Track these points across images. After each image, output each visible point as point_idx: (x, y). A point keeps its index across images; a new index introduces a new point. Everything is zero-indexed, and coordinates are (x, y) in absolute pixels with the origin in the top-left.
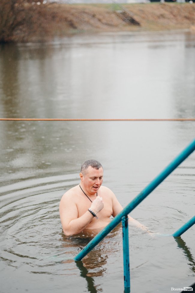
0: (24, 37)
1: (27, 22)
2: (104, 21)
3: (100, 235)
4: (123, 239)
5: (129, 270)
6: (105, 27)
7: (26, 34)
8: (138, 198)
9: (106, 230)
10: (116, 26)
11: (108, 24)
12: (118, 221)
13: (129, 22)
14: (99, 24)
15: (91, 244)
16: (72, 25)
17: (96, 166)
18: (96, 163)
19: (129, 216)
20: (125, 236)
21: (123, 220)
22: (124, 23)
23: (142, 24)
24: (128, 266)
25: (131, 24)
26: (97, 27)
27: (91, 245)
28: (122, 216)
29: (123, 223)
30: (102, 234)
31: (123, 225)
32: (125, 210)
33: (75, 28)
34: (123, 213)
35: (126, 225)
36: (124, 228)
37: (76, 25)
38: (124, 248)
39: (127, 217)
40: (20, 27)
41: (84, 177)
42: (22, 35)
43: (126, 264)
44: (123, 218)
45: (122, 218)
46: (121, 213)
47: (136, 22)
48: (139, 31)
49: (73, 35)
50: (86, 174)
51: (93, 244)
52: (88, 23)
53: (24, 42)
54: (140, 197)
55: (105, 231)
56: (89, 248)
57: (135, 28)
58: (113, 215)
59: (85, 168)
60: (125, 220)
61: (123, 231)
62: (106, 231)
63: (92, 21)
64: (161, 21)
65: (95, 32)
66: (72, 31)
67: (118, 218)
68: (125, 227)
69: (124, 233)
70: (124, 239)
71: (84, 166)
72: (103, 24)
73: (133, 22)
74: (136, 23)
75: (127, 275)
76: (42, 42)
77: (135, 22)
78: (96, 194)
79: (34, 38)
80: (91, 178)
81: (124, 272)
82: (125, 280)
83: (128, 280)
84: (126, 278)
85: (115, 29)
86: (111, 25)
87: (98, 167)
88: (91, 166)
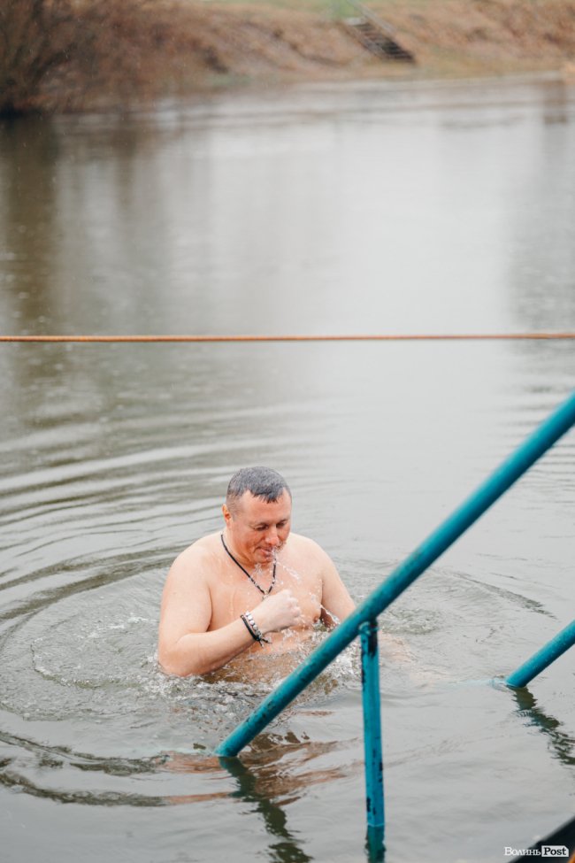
0: (69, 100)
1: (82, 54)
2: (308, 50)
3: (296, 676)
5: (381, 780)
6: (312, 67)
7: (79, 89)
8: (407, 567)
9: (312, 663)
10: (344, 64)
11: (316, 59)
12: (348, 636)
13: (382, 51)
14: (292, 58)
15: (269, 705)
16: (213, 62)
17: (268, 492)
18: (268, 484)
20: (369, 677)
21: (363, 632)
22: (366, 55)
23: (419, 57)
24: (377, 768)
25: (388, 58)
26: (288, 68)
27: (270, 708)
28: (360, 623)
29: (363, 642)
30: (300, 675)
32: (369, 603)
33: (221, 69)
34: (362, 612)
35: (371, 648)
36: (366, 657)
37: (227, 62)
38: (365, 714)
39: (373, 625)
40: (61, 69)
41: (234, 520)
42: (68, 91)
43: (374, 764)
44: (364, 628)
45: (361, 627)
46: (357, 613)
47: (403, 52)
48: (410, 78)
49: (218, 90)
50: (239, 511)
51: (274, 705)
52: (259, 54)
53: (71, 110)
54: (412, 563)
55: (311, 666)
56: (264, 716)
57: (399, 69)
60: (368, 632)
61: (363, 666)
62: (314, 665)
63: (273, 51)
64: (478, 48)
65: (279, 83)
66: (213, 79)
67: (347, 627)
68: (369, 654)
69: (366, 671)
70: (367, 689)
72: (305, 57)
73: (394, 52)
74: (403, 55)
75: (374, 793)
77: (397, 53)
79: (102, 101)
80: (251, 526)
81: (368, 785)
82: (368, 810)
83: (378, 811)
84: (372, 803)
85: (341, 73)
86: (328, 62)
87: (272, 494)
88: (251, 491)
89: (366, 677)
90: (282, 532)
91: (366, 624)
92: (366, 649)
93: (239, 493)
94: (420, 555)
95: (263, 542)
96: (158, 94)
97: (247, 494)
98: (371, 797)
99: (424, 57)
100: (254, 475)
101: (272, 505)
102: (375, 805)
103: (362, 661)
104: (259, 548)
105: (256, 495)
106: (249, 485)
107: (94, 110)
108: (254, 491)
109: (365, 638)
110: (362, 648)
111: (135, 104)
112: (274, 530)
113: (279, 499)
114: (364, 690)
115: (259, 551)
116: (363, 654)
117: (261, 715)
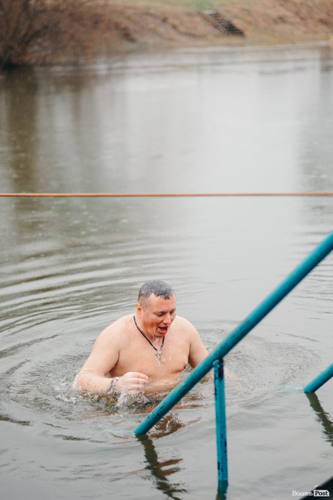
0: (44, 58)
1: (52, 31)
2: (182, 29)
3: (176, 392)
4: (216, 399)
5: (226, 452)
6: (184, 39)
7: (49, 52)
9: (186, 384)
10: (203, 37)
11: (187, 34)
12: (206, 368)
13: (225, 29)
14: (173, 34)
15: (161, 408)
16: (127, 36)
20: (219, 394)
21: (215, 366)
22: (216, 32)
23: (247, 33)
24: (224, 445)
25: (228, 33)
26: (171, 39)
27: (162, 410)
28: (214, 360)
29: (215, 371)
30: (179, 391)
32: (219, 349)
33: (132, 40)
34: (215, 355)
35: (220, 375)
36: (217, 381)
37: (135, 36)
38: (217, 414)
39: (221, 362)
40: (39, 40)
41: (144, 311)
42: (43, 54)
43: (222, 442)
44: (216, 364)
45: (214, 363)
46: (212, 355)
48: (242, 45)
49: (129, 52)
50: (147, 306)
52: (154, 31)
53: (45, 64)
54: (244, 326)
55: (185, 386)
56: (158, 414)
57: (236, 40)
59: (144, 295)
60: (218, 366)
61: (215, 386)
63: (162, 29)
64: (280, 27)
65: (166, 48)
66: (127, 46)
67: (206, 363)
68: (218, 379)
69: (218, 389)
70: (218, 399)
72: (180, 33)
73: (232, 30)
74: (238, 31)
75: (222, 459)
76: (75, 64)
77: (234, 30)
79: (63, 59)
81: (218, 455)
82: (219, 469)
83: (224, 469)
84: (221, 464)
85: (201, 42)
86: (194, 36)
87: (167, 295)
88: (155, 294)
89: (218, 392)
90: (172, 316)
91: (217, 361)
92: (217, 375)
93: (147, 295)
95: (162, 323)
96: (95, 54)
97: (152, 296)
98: (220, 461)
99: (249, 33)
100: (155, 285)
101: (167, 301)
102: (222, 466)
103: (215, 382)
105: (158, 295)
106: (153, 290)
107: (59, 64)
108: (157, 293)
109: (217, 369)
110: (215, 375)
111: (82, 60)
112: (168, 315)
113: (170, 298)
116: (215, 379)
117: (156, 414)
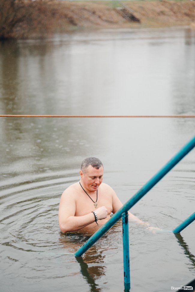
0: (23, 34)
1: (27, 19)
2: (104, 18)
5: (129, 266)
6: (105, 24)
7: (26, 31)
8: (138, 194)
9: (106, 226)
10: (116, 23)
11: (107, 21)
12: (118, 217)
13: (130, 19)
14: (99, 21)
15: (91, 240)
16: (72, 22)
17: (97, 166)
18: (97, 163)
19: (129, 212)
20: (125, 233)
21: (123, 216)
22: (124, 20)
23: (142, 21)
24: (128, 262)
25: (131, 21)
26: (97, 24)
28: (122, 213)
29: (123, 219)
30: (102, 230)
31: (122, 221)
32: (125, 206)
33: (75, 25)
34: (123, 209)
35: (126, 221)
36: (124, 225)
37: (76, 22)
39: (127, 213)
40: (20, 24)
41: (84, 175)
42: (23, 32)
43: (126, 260)
44: (123, 215)
45: (122, 214)
46: (121, 209)
47: (136, 19)
48: (139, 28)
49: (73, 32)
50: (86, 172)
51: (93, 240)
52: (87, 19)
53: (23, 38)
54: (140, 193)
55: (105, 227)
57: (135, 25)
58: (113, 211)
59: (85, 166)
60: (125, 216)
61: (123, 227)
62: (106, 227)
63: (92, 18)
64: (162, 18)
65: (95, 29)
66: (72, 28)
67: (118, 214)
68: (125, 223)
69: (124, 229)
70: (124, 236)
71: (85, 164)
72: (103, 20)
73: (133, 19)
75: (127, 270)
76: (42, 38)
77: (135, 19)
78: (96, 191)
79: (34, 35)
80: (90, 177)
81: (124, 268)
82: (125, 276)
83: (128, 276)
84: (126, 274)
85: (115, 26)
86: (111, 22)
88: (92, 165)
89: (124, 231)
90: (100, 180)
91: (124, 213)
92: (124, 222)
94: (142, 190)
95: (94, 183)
96: (53, 32)
97: (90, 166)
98: (126, 272)
99: (143, 21)
100: (92, 160)
101: (98, 170)
104: (93, 185)
107: (31, 38)
112: (98, 179)
114: (123, 235)
115: (92, 186)
117: (88, 244)
